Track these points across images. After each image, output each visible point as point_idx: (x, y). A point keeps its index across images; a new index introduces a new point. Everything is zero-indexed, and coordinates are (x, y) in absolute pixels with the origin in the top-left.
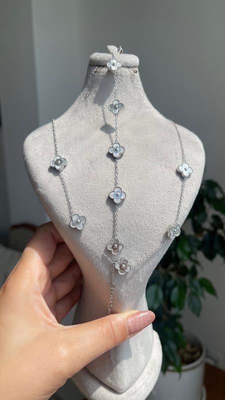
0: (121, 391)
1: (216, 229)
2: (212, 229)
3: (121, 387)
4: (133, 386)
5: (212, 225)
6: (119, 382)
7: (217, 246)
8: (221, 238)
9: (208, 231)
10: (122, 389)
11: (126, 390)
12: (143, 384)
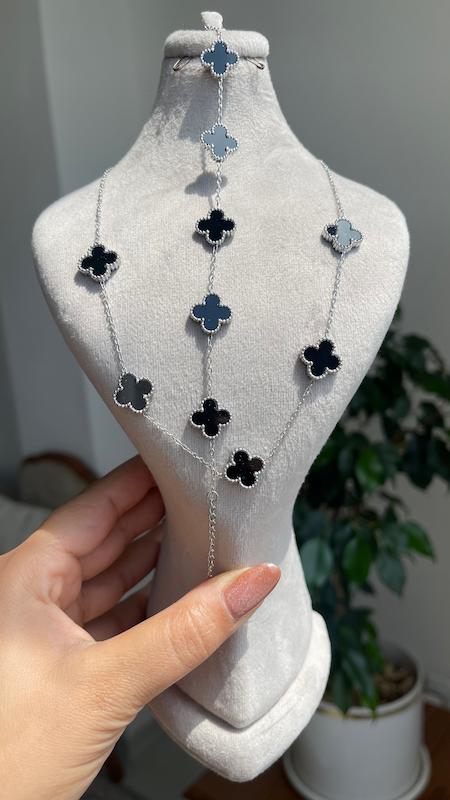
0: (242, 726)
1: (428, 428)
2: (421, 430)
3: (241, 717)
4: (267, 717)
5: (421, 421)
6: (236, 707)
7: (433, 460)
8: (441, 444)
9: (414, 432)
10: (243, 721)
11: (252, 724)
12: (287, 713)
